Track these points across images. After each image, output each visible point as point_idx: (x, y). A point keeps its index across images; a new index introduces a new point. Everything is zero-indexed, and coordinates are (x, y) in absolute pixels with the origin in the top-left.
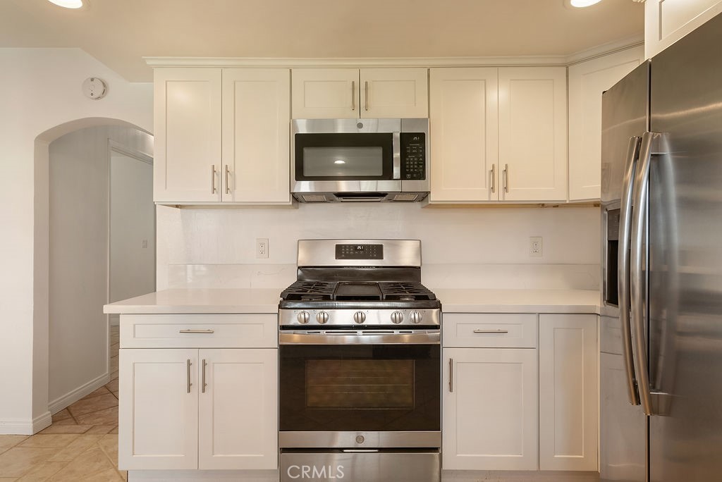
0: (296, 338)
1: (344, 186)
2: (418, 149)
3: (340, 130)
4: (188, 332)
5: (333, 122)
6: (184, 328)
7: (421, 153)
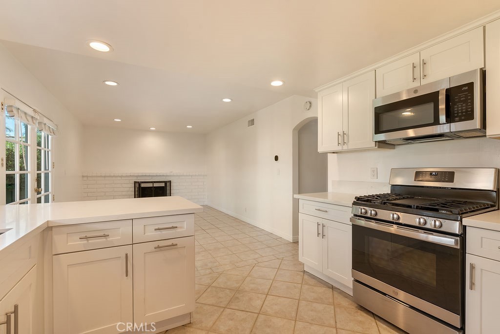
0: (362, 223)
1: (411, 133)
2: (466, 96)
3: (404, 97)
4: (319, 210)
5: (398, 94)
6: (318, 208)
7: (470, 99)
